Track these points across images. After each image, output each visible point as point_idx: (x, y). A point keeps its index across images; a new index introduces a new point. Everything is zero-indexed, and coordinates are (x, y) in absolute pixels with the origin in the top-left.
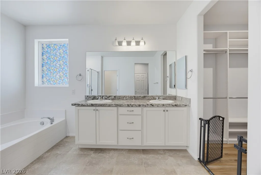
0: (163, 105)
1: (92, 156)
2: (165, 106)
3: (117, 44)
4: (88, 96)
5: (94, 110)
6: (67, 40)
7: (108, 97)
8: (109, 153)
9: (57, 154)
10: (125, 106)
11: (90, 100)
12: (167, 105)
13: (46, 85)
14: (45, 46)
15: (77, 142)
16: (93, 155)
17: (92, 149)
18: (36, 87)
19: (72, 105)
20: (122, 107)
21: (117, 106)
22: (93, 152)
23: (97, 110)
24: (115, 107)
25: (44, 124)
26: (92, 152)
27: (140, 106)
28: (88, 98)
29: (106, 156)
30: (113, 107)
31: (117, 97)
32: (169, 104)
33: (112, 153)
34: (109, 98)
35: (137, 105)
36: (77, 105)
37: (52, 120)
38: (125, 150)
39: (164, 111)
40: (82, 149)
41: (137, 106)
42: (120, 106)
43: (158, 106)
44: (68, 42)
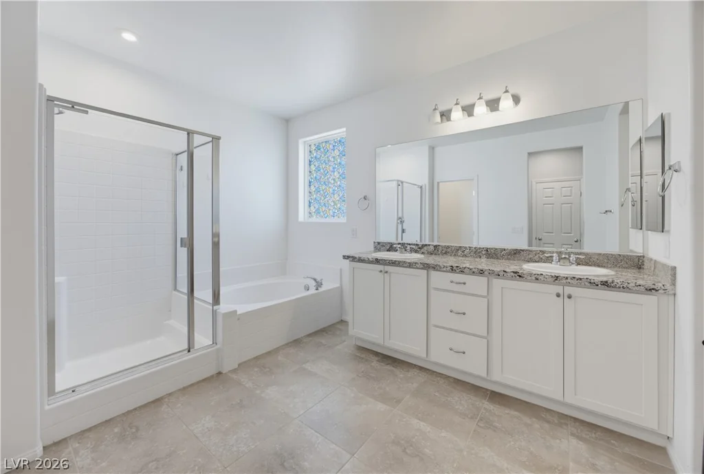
0: (557, 278)
1: (373, 364)
2: (564, 281)
3: (438, 118)
4: (379, 243)
5: (381, 271)
6: (344, 129)
7: (420, 246)
8: (408, 371)
9: (321, 343)
10: (444, 269)
11: (384, 251)
12: (569, 280)
13: (315, 219)
14: (313, 148)
15: (351, 331)
16: (375, 363)
17: (377, 354)
18: (301, 223)
19: (344, 257)
20: (437, 270)
21: (426, 267)
22: (377, 358)
23: (387, 272)
24: (422, 269)
25: (310, 288)
26: (375, 358)
27: (481, 272)
28: (379, 246)
29: (400, 373)
30: (417, 268)
31: (440, 248)
32: (577, 277)
33: (412, 373)
34: (422, 250)
35: (474, 270)
36: (351, 259)
37: (319, 285)
38: (447, 377)
39: (558, 295)
40: (361, 349)
41: (474, 272)
42: (435, 268)
43: (537, 278)
44: (345, 133)
